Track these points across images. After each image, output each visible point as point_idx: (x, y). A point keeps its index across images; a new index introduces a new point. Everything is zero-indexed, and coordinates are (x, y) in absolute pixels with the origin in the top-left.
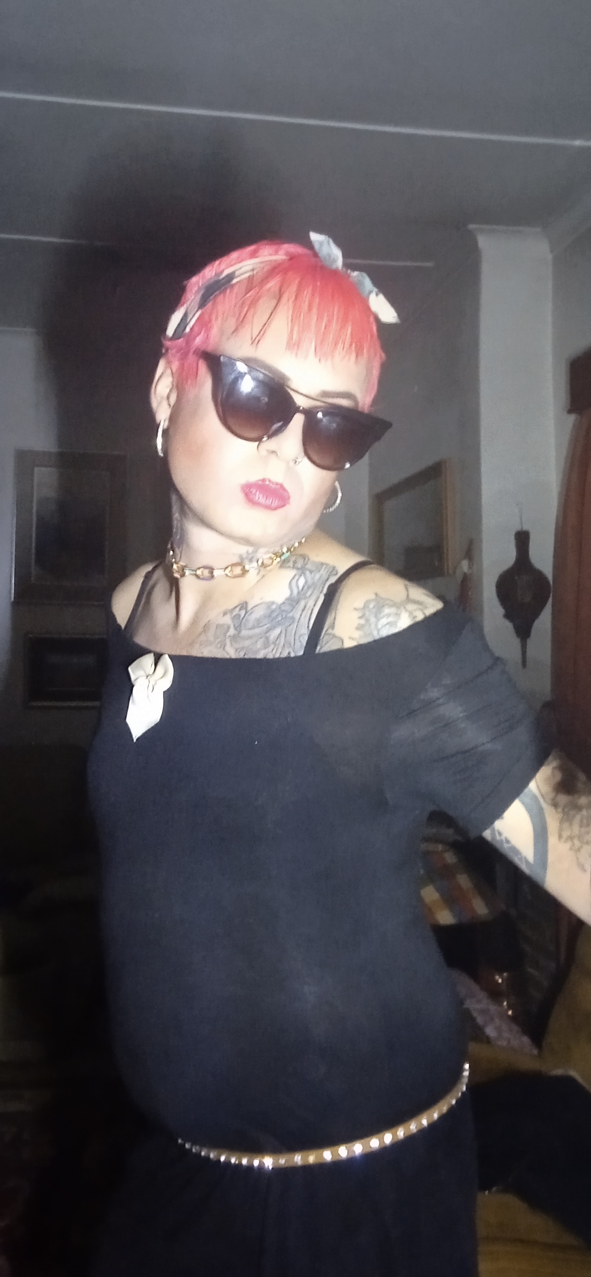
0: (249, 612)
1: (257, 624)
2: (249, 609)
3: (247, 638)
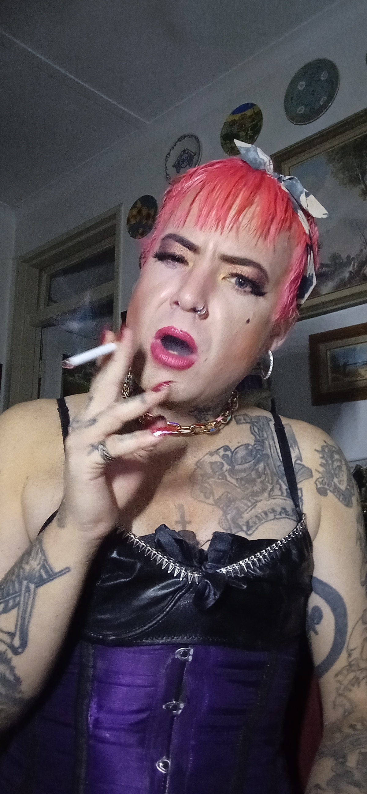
0: (234, 453)
1: (244, 461)
2: (233, 450)
3: (242, 471)
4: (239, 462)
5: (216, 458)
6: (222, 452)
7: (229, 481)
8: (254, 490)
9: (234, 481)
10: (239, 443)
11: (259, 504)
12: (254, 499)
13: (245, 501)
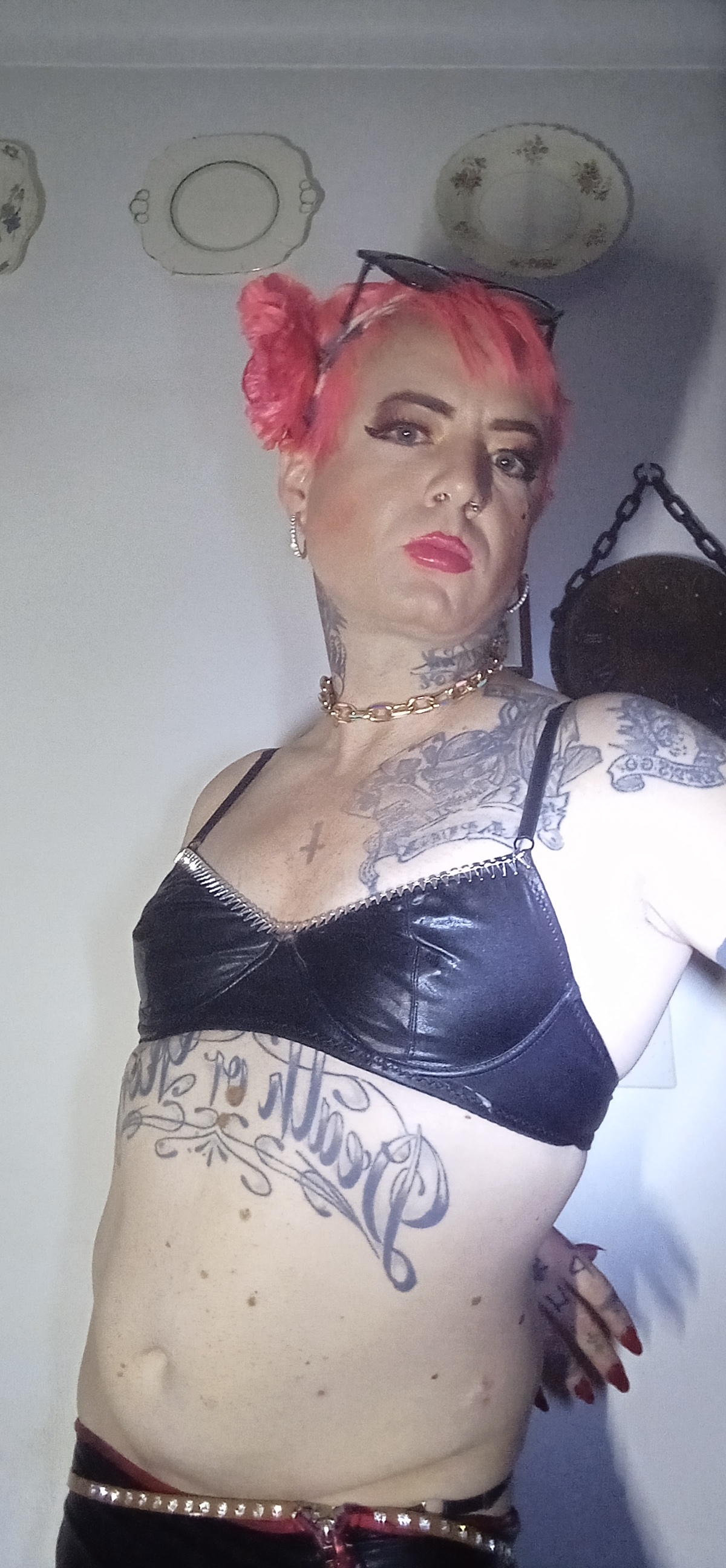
0: (449, 743)
1: (462, 753)
2: (447, 740)
3: (449, 769)
4: (451, 756)
5: (416, 754)
6: (429, 743)
7: (416, 786)
8: (454, 797)
9: (425, 785)
10: (464, 729)
11: (451, 817)
12: (446, 810)
13: (429, 813)
